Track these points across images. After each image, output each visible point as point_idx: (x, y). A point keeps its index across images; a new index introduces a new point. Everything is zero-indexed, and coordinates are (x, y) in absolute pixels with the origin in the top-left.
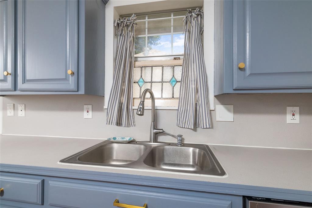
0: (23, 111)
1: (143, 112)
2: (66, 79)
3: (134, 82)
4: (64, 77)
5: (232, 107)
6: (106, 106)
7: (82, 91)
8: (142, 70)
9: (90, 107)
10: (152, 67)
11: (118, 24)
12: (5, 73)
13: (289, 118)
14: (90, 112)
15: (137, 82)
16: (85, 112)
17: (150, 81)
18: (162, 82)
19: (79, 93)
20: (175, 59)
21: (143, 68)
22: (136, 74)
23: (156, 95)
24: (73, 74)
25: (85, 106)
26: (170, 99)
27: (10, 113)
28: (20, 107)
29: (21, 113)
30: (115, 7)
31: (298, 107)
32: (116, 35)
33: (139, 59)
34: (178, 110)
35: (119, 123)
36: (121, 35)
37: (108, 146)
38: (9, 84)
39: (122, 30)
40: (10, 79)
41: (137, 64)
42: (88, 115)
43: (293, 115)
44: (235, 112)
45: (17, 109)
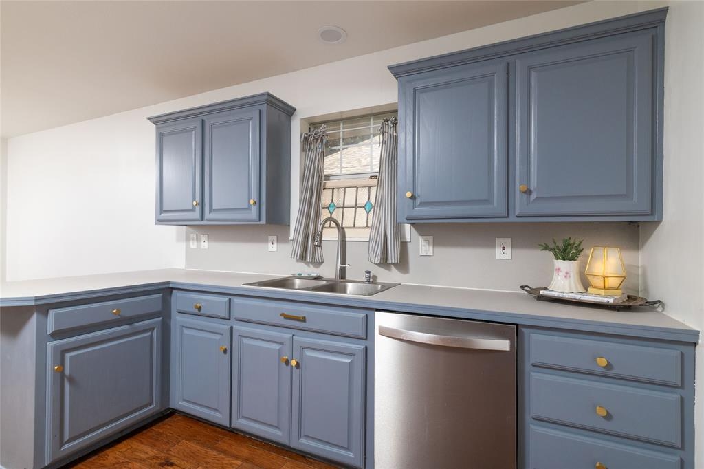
0: (207, 242)
1: (321, 243)
2: (249, 209)
3: (324, 208)
4: (247, 207)
5: (431, 238)
6: (291, 238)
7: (263, 222)
8: (333, 192)
9: (275, 237)
10: (345, 188)
11: (305, 138)
12: (195, 203)
13: (498, 252)
14: (275, 244)
15: (327, 208)
16: (270, 244)
17: (342, 206)
18: (356, 207)
19: (261, 223)
20: (371, 177)
21: (335, 190)
22: (326, 198)
23: (348, 223)
24: (255, 203)
25: (269, 237)
26: (363, 228)
27: (193, 245)
28: (204, 238)
29: (204, 244)
30: (302, 119)
31: (510, 239)
32: (303, 150)
33: (331, 178)
34: (369, 242)
35: (303, 258)
36: (309, 149)
37: (290, 282)
38: (197, 215)
39: (311, 145)
40: (198, 209)
41: (329, 184)
42: (273, 247)
43: (504, 248)
44: (436, 244)
45: (200, 241)
